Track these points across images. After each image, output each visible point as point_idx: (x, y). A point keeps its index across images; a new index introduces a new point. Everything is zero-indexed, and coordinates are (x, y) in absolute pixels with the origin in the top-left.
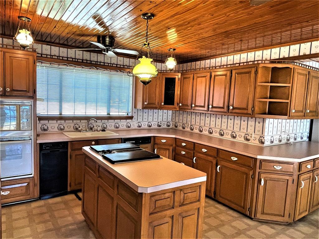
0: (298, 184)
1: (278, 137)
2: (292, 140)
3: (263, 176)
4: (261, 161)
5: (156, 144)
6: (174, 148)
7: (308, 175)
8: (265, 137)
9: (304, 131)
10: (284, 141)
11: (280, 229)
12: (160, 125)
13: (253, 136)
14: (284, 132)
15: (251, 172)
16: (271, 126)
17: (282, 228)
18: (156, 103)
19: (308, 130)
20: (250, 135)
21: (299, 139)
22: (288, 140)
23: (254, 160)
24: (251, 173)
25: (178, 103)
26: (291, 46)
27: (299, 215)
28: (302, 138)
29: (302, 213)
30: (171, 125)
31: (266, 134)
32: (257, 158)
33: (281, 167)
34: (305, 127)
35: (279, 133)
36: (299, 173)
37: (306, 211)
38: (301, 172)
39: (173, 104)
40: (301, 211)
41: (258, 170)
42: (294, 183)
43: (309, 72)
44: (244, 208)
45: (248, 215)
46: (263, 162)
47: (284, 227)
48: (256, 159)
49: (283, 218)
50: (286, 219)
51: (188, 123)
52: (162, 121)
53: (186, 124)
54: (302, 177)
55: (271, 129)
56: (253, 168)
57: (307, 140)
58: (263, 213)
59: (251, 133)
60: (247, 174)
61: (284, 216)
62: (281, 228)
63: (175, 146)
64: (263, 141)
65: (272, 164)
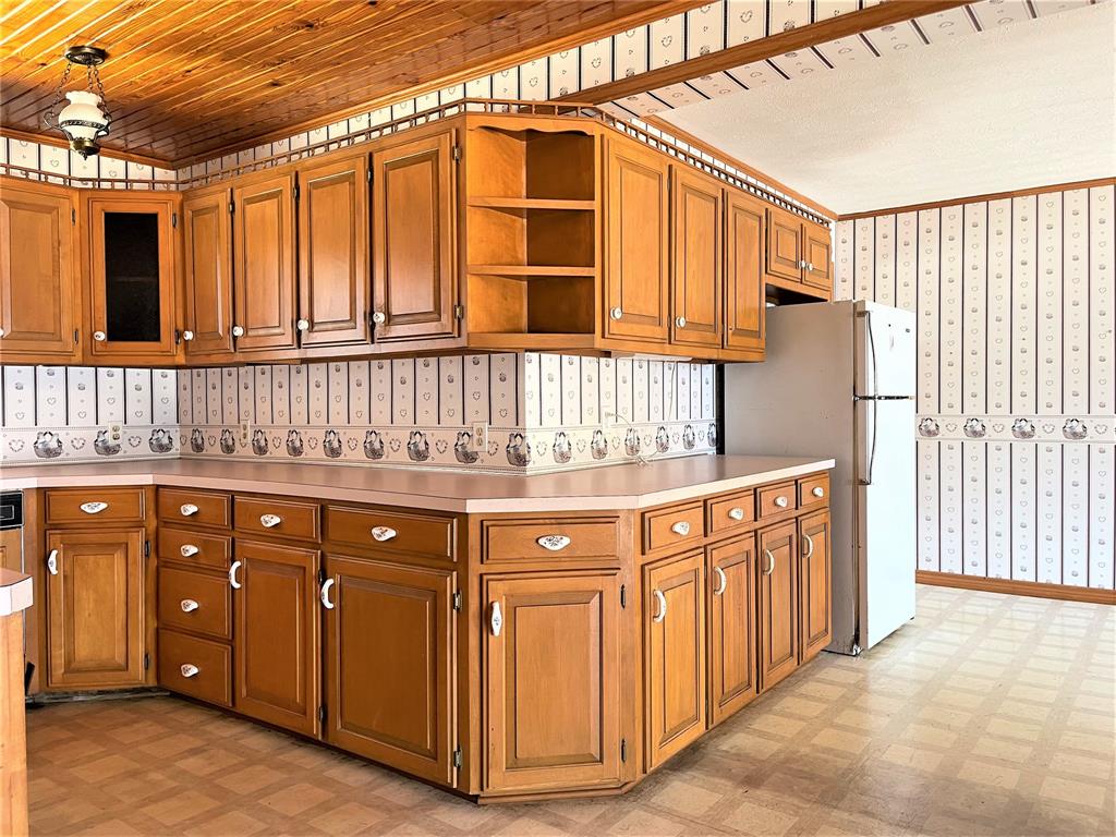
0: (646, 608)
1: (588, 436)
2: (648, 451)
3: (498, 590)
4: (485, 523)
5: (56, 527)
6: (152, 538)
7: (687, 565)
8: (527, 434)
9: (696, 413)
10: (616, 454)
11: (585, 821)
12: (111, 443)
13: (487, 435)
14: (609, 414)
15: (448, 579)
16: (551, 389)
17: (597, 814)
18: (67, 334)
19: (710, 415)
20: (476, 437)
21: (677, 448)
22: (633, 450)
23: (459, 522)
24: (451, 583)
25: (181, 328)
26: (585, 48)
27: (664, 741)
28: (690, 444)
29: (676, 731)
30: (177, 444)
31: (530, 420)
32: (467, 514)
33: (566, 541)
34: (696, 402)
35: (590, 420)
36: (642, 560)
37: (697, 718)
38: (650, 557)
39: (155, 336)
40: (672, 723)
41: (475, 567)
42: (627, 603)
43: (670, 167)
44: (436, 759)
45: (455, 786)
46: (490, 528)
47: (604, 808)
48: (463, 517)
49: (599, 766)
50: (613, 771)
51: (242, 423)
52: (121, 424)
53: (234, 431)
54: (656, 577)
55: (551, 403)
56: (455, 560)
57: (713, 451)
58: (515, 764)
59: (480, 425)
60: (437, 596)
61: (601, 761)
62: (593, 817)
63: (157, 528)
64: (523, 450)
65: (532, 532)
